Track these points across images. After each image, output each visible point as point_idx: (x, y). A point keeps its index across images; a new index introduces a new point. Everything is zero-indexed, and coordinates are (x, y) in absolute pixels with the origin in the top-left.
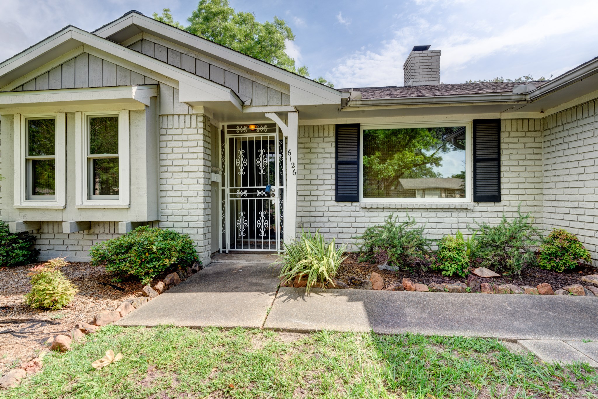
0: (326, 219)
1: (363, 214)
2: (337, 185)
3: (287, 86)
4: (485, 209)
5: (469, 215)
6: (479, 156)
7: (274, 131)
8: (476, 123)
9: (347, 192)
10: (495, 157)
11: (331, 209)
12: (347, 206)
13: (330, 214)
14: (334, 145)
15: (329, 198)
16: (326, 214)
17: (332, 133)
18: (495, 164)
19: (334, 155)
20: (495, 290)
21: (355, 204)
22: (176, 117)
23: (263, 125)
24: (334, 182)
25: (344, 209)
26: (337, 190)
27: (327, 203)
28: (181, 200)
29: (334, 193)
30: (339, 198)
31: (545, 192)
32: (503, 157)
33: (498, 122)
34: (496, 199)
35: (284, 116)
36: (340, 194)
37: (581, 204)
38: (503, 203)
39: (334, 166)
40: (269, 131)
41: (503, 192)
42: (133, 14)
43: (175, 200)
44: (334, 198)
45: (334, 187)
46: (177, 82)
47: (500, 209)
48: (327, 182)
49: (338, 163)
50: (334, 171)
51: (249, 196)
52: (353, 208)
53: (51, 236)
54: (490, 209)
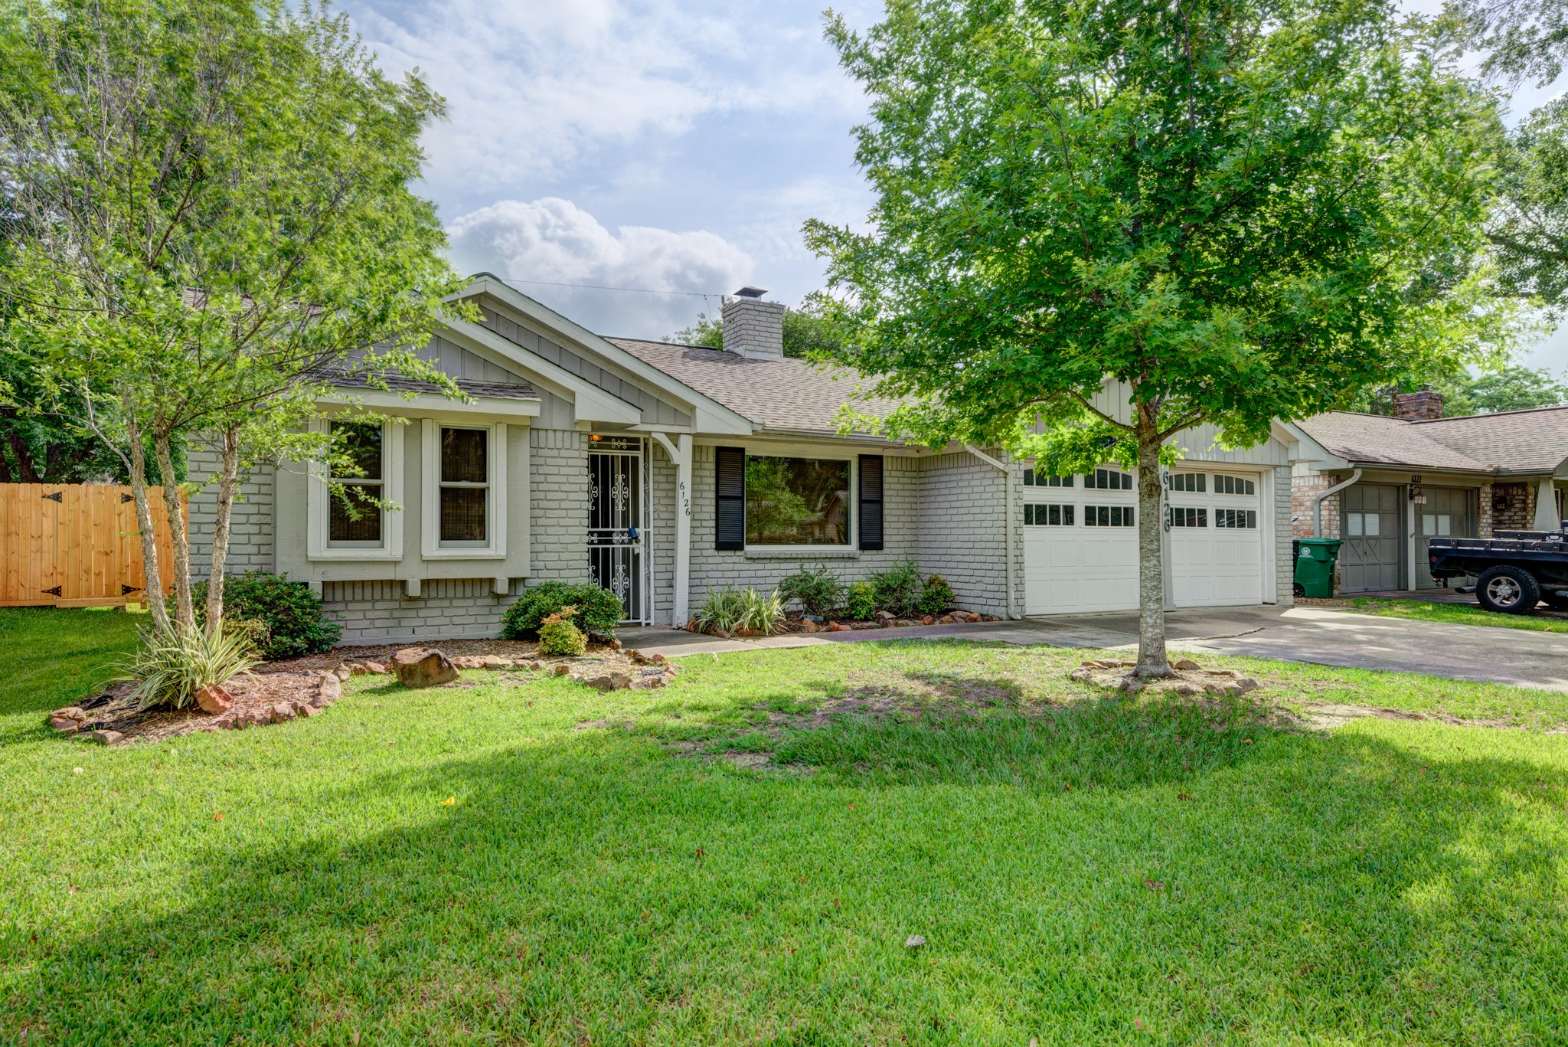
0: (704, 575)
1: (747, 567)
2: (717, 527)
3: (692, 408)
4: (869, 558)
5: (856, 565)
6: (864, 498)
7: (637, 448)
8: (861, 457)
9: (729, 537)
10: (877, 498)
11: (710, 560)
12: (730, 557)
13: (709, 567)
14: (713, 473)
15: (708, 545)
16: (704, 567)
17: (712, 458)
18: (875, 507)
19: (713, 488)
20: (896, 625)
21: (738, 553)
22: (551, 434)
23: (621, 439)
24: (713, 524)
25: (726, 559)
26: (717, 534)
27: (705, 553)
28: (558, 547)
29: (713, 538)
30: (721, 546)
31: (921, 538)
32: (886, 499)
33: (880, 458)
34: (878, 546)
35: (674, 437)
36: (721, 540)
37: (943, 558)
38: (885, 551)
39: (713, 502)
40: (629, 448)
41: (886, 538)
42: (486, 278)
43: (549, 547)
44: (714, 545)
45: (713, 531)
46: (573, 394)
47: (882, 558)
48: (705, 524)
49: (718, 498)
50: (713, 509)
51: (600, 542)
52: (736, 559)
53: (340, 607)
54: (875, 558)
